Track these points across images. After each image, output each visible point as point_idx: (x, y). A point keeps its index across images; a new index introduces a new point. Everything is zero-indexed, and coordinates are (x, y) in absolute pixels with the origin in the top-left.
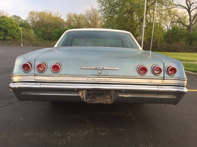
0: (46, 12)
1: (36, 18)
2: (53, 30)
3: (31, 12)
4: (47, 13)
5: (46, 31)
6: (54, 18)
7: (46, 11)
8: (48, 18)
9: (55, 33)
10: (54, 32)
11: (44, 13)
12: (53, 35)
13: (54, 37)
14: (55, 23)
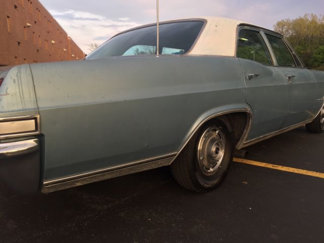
0: (306, 18)
1: (287, 31)
2: (315, 49)
3: (278, 22)
4: (307, 20)
5: (302, 52)
6: (319, 26)
7: (305, 15)
8: (308, 27)
9: (319, 54)
10: (318, 52)
11: (301, 20)
12: (315, 57)
13: (316, 60)
14: (321, 34)
